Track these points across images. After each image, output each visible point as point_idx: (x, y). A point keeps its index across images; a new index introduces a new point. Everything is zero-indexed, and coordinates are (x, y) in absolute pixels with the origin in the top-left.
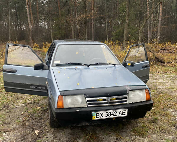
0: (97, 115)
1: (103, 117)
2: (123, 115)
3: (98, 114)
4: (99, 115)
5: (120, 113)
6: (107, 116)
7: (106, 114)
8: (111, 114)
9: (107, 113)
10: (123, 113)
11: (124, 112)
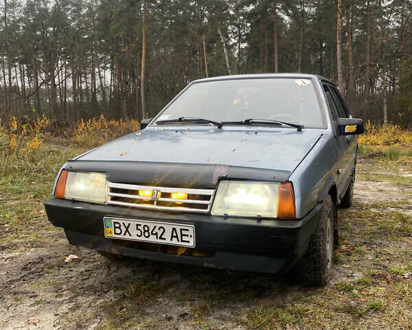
0: (115, 227)
1: (130, 235)
2: (182, 241)
3: (118, 226)
4: (119, 228)
5: (175, 235)
6: (140, 234)
7: (138, 229)
8: (150, 231)
9: (139, 227)
10: (182, 235)
11: (184, 232)
